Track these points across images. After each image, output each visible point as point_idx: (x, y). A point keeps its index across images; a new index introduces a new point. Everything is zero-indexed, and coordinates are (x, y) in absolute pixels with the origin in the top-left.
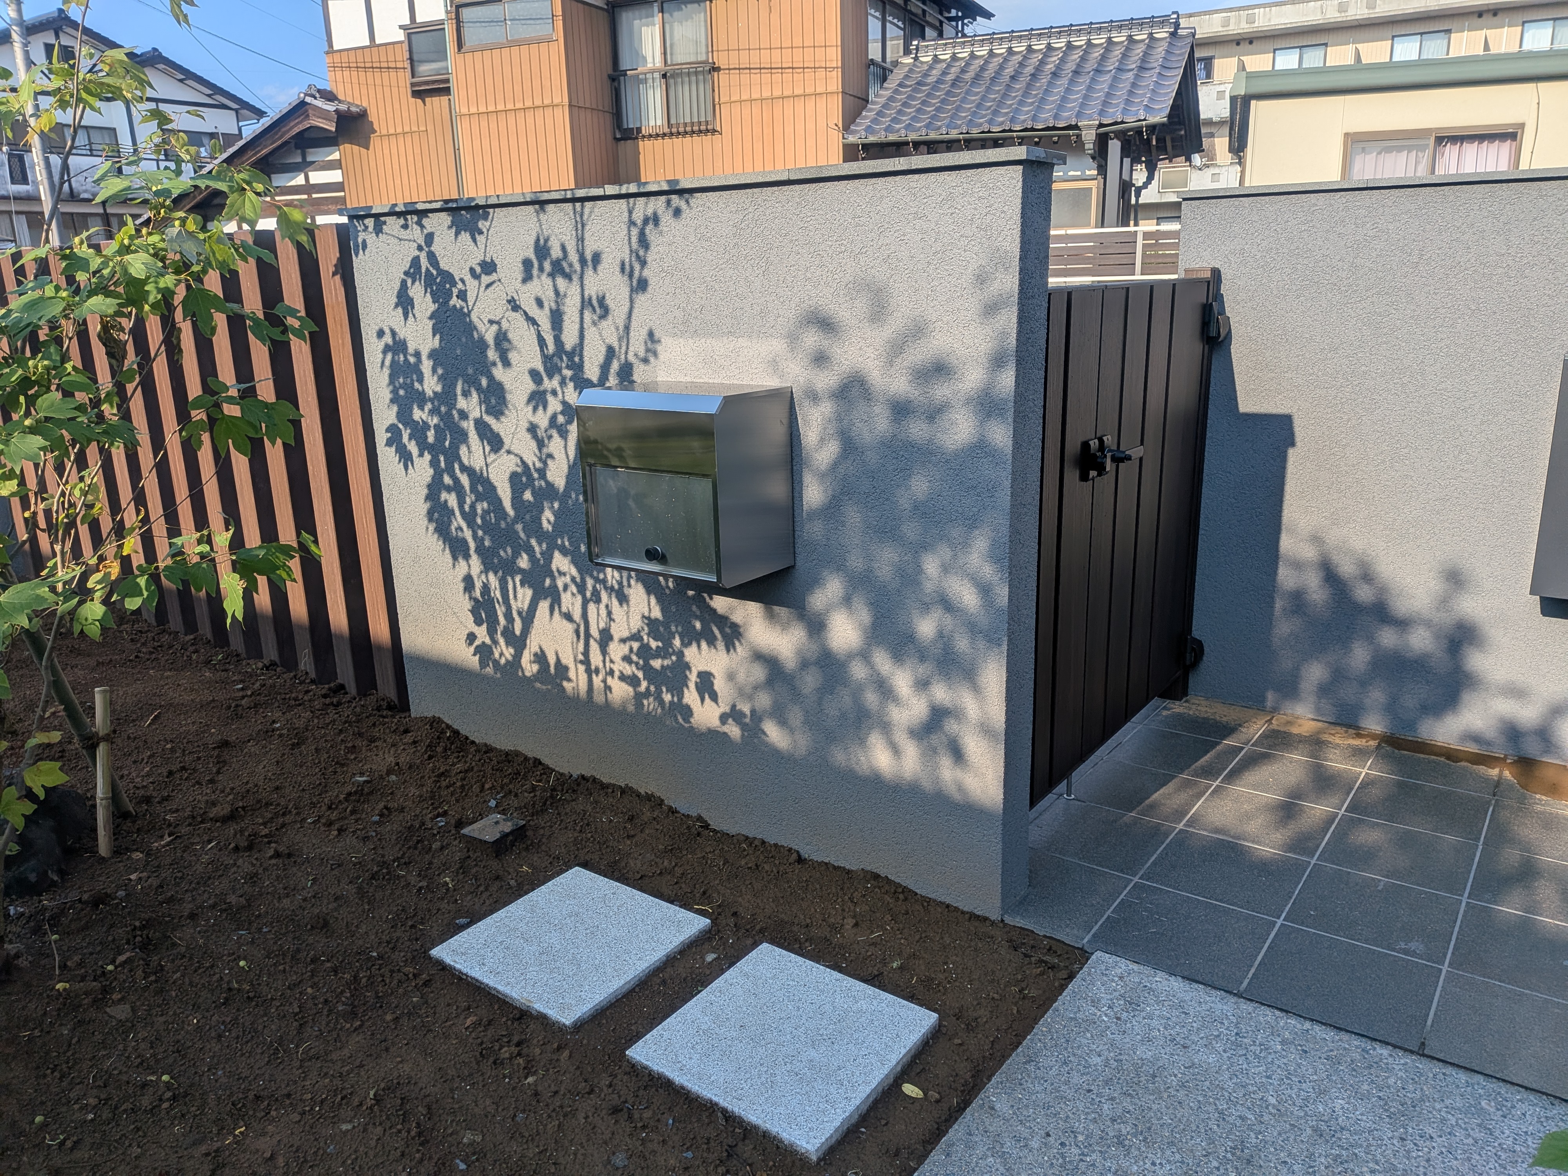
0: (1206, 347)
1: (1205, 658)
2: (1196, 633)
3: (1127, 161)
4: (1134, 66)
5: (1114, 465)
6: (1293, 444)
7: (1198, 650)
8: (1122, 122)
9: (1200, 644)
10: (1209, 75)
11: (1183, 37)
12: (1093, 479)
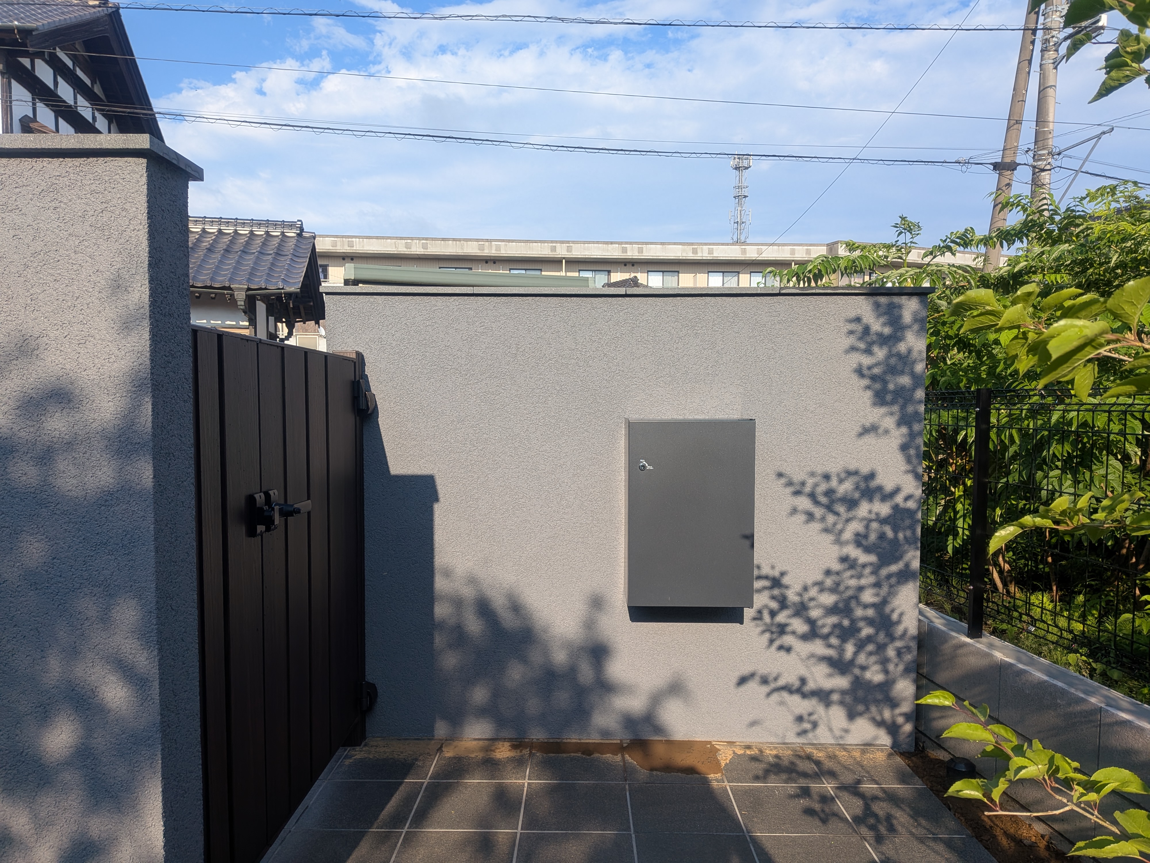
0: (358, 418)
1: (379, 700)
2: (370, 677)
3: (271, 319)
4: (272, 252)
5: (283, 519)
6: (437, 500)
7: (372, 692)
8: (266, 289)
9: (373, 687)
10: (326, 277)
11: (305, 238)
12: (261, 534)
